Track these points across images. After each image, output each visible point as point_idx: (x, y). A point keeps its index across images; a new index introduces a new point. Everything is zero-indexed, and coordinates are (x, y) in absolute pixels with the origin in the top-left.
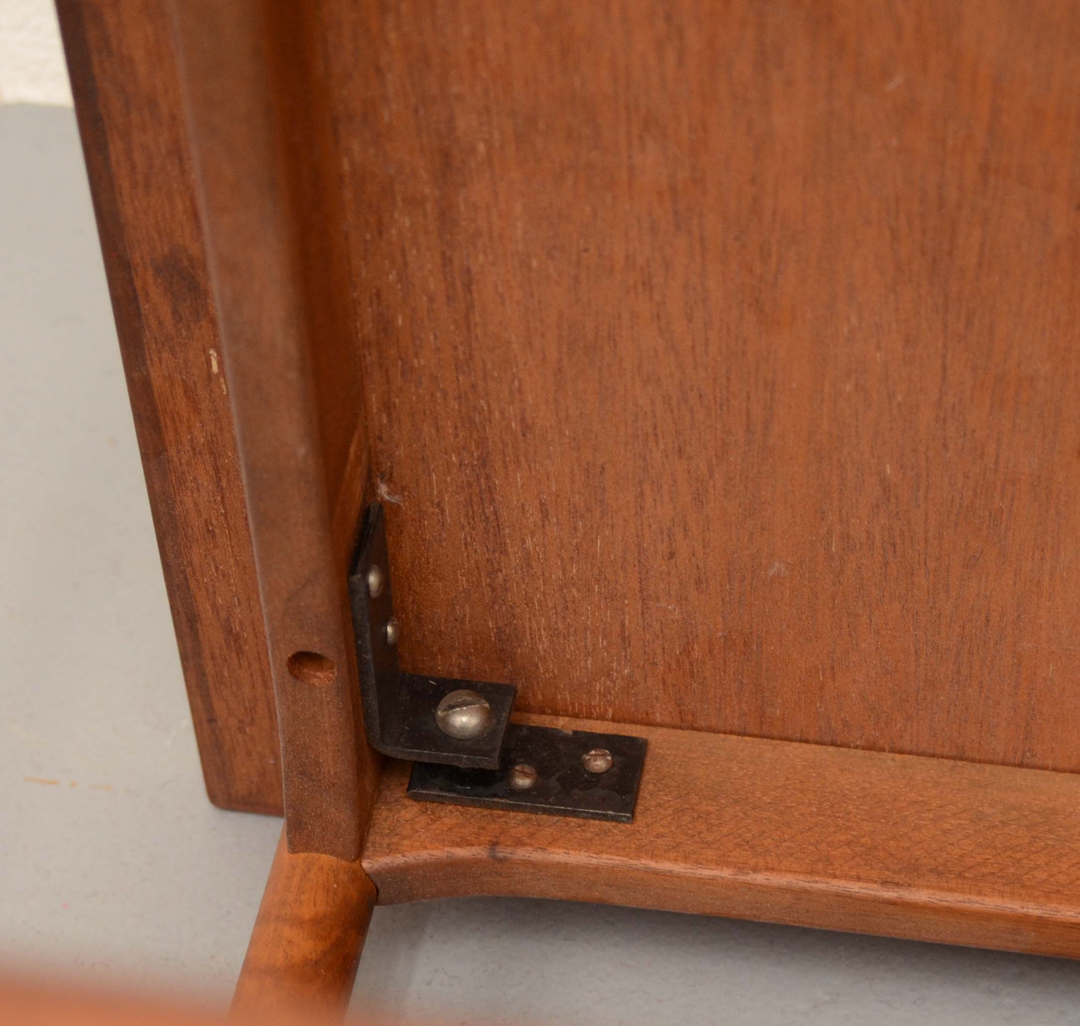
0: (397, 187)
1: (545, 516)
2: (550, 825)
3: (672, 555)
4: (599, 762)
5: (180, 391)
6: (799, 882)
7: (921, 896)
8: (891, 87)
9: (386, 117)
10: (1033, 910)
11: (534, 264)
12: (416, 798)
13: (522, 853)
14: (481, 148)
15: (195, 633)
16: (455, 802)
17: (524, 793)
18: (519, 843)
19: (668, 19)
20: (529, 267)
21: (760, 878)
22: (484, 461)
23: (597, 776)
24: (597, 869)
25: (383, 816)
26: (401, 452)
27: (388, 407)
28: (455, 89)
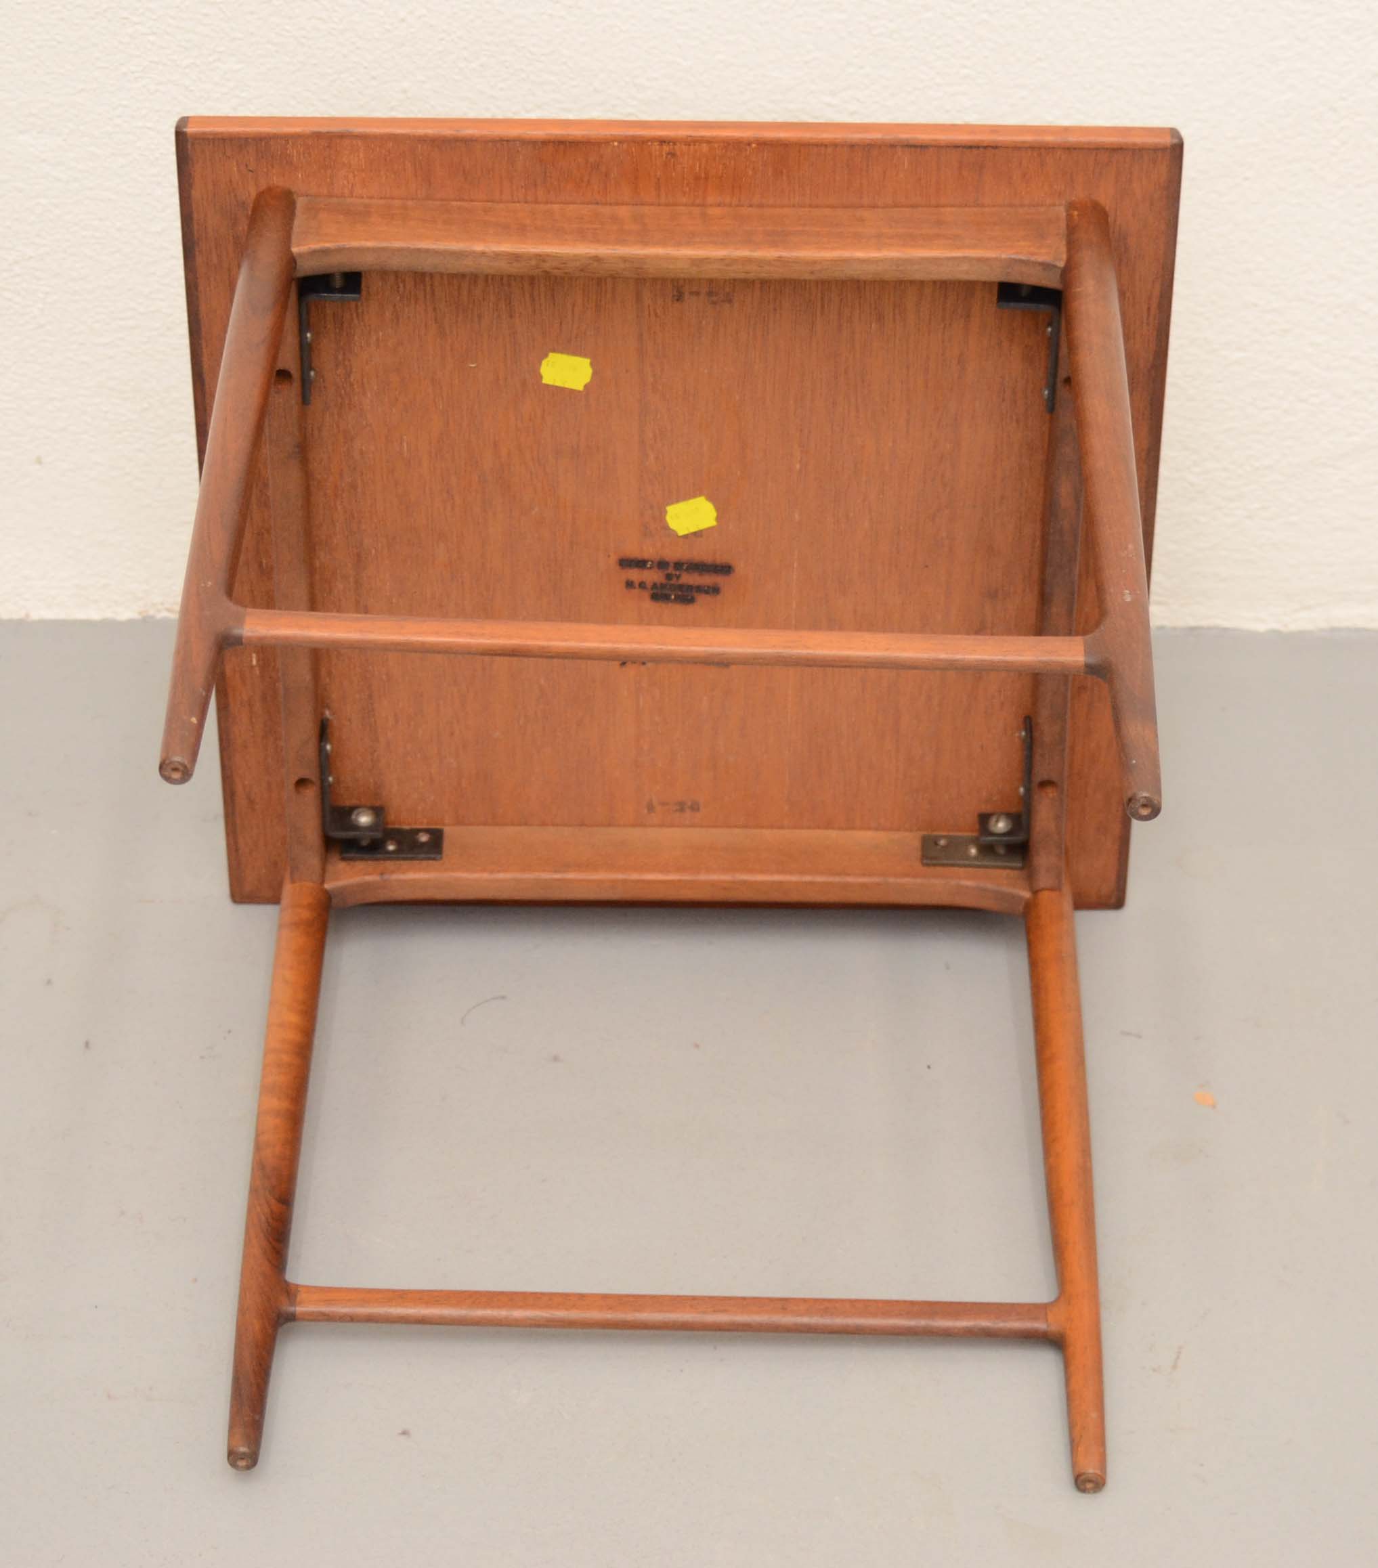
0: (338, 571)
1: (397, 721)
2: (405, 864)
3: (452, 734)
4: (424, 838)
5: (237, 676)
6: (518, 875)
7: (571, 876)
8: (533, 513)
9: (335, 541)
10: (620, 876)
11: (394, 601)
12: (343, 859)
13: (395, 877)
14: (373, 551)
15: (233, 801)
16: (362, 859)
17: (393, 852)
18: (393, 872)
19: (448, 492)
20: (392, 603)
21: (501, 876)
22: (370, 697)
23: (423, 844)
24: (429, 880)
25: (330, 868)
26: (334, 696)
27: (329, 673)
28: (363, 527)
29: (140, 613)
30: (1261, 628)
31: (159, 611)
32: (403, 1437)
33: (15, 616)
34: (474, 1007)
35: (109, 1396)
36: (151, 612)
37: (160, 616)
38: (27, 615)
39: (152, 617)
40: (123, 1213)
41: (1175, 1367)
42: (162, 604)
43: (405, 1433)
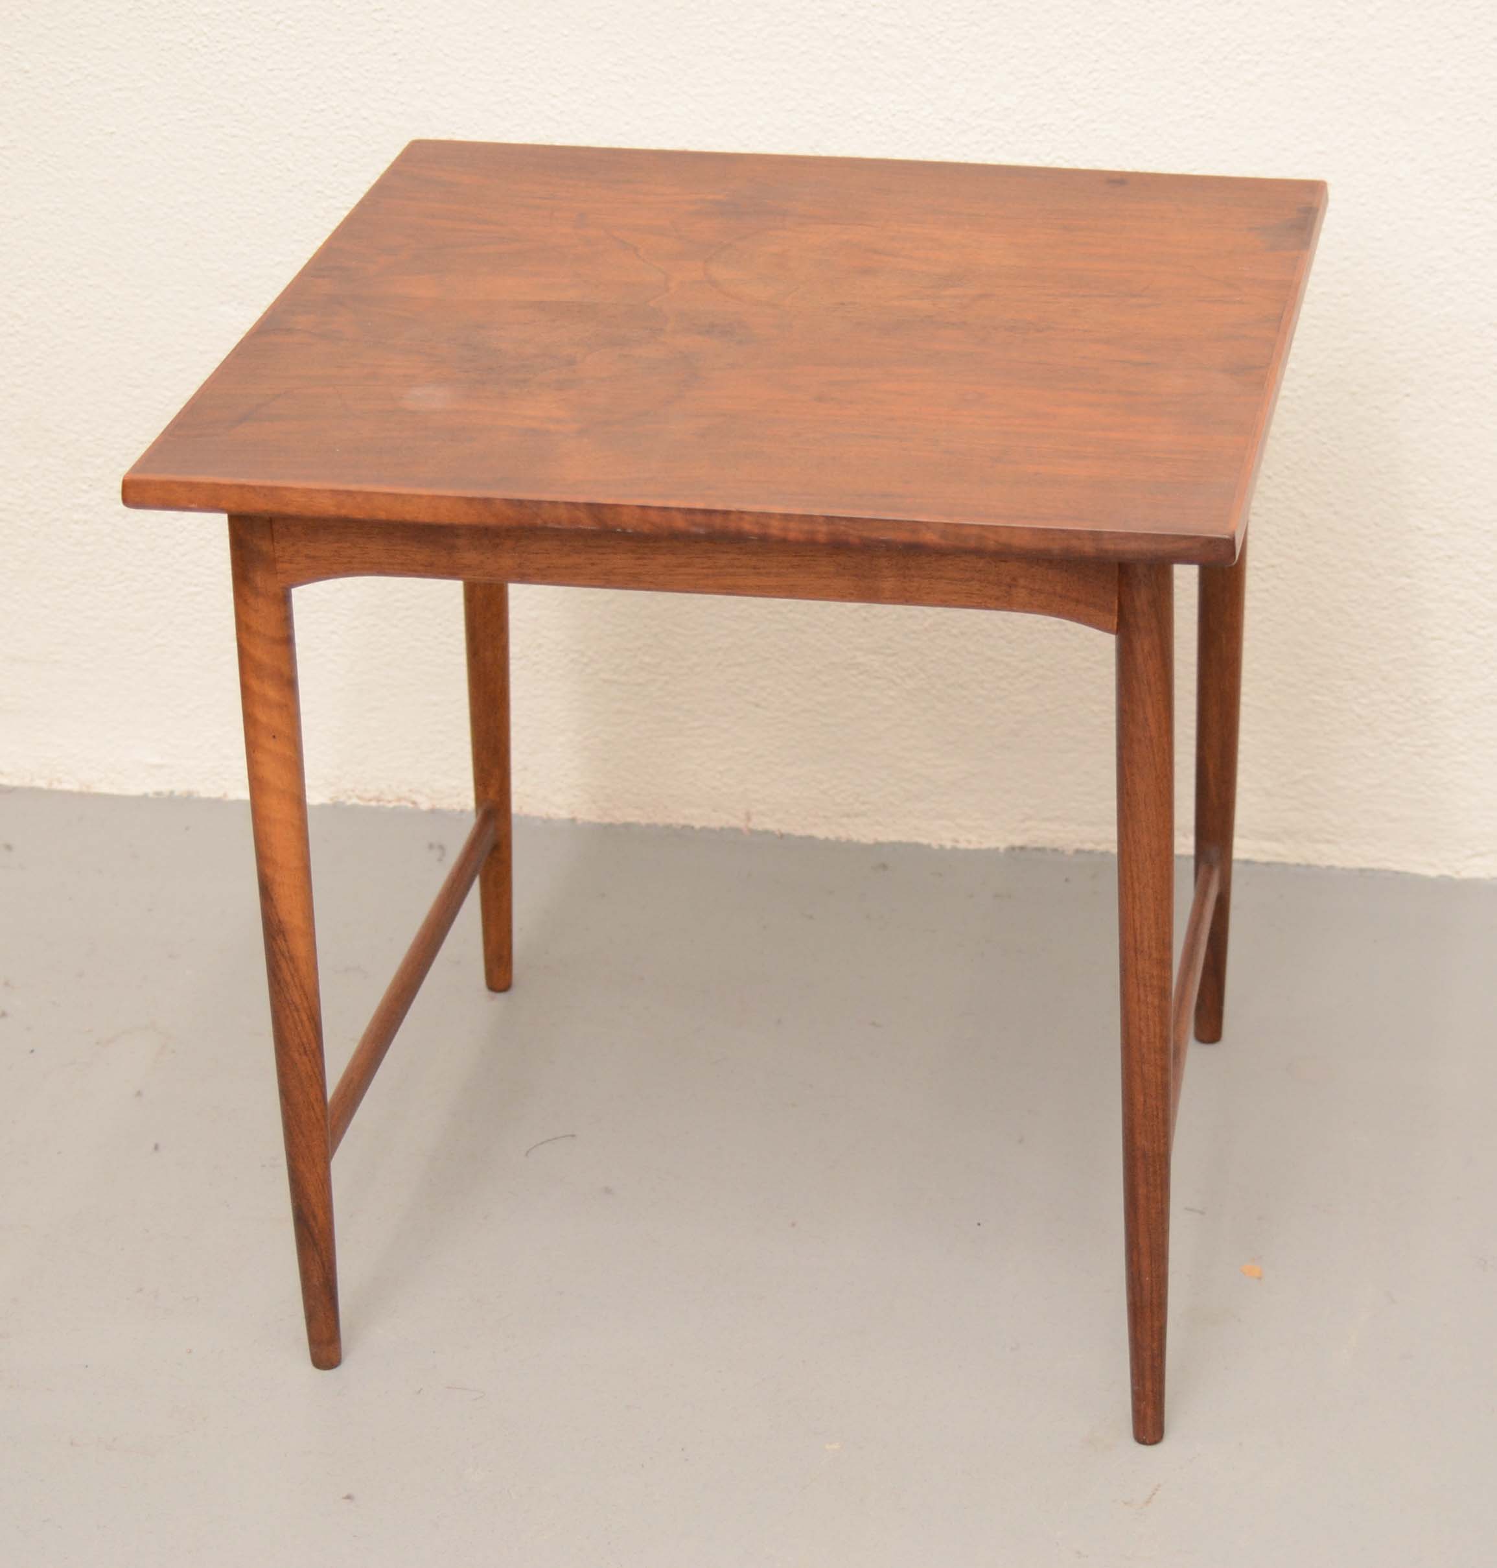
29: (332, 799)
30: (1432, 873)
31: (350, 797)
32: (348, 1501)
33: (213, 795)
34: (542, 1143)
35: (72, 1444)
36: (342, 798)
37: (349, 803)
38: (225, 795)
39: (343, 803)
40: (141, 1290)
41: (1148, 1502)
42: (353, 791)
43: (349, 1497)
